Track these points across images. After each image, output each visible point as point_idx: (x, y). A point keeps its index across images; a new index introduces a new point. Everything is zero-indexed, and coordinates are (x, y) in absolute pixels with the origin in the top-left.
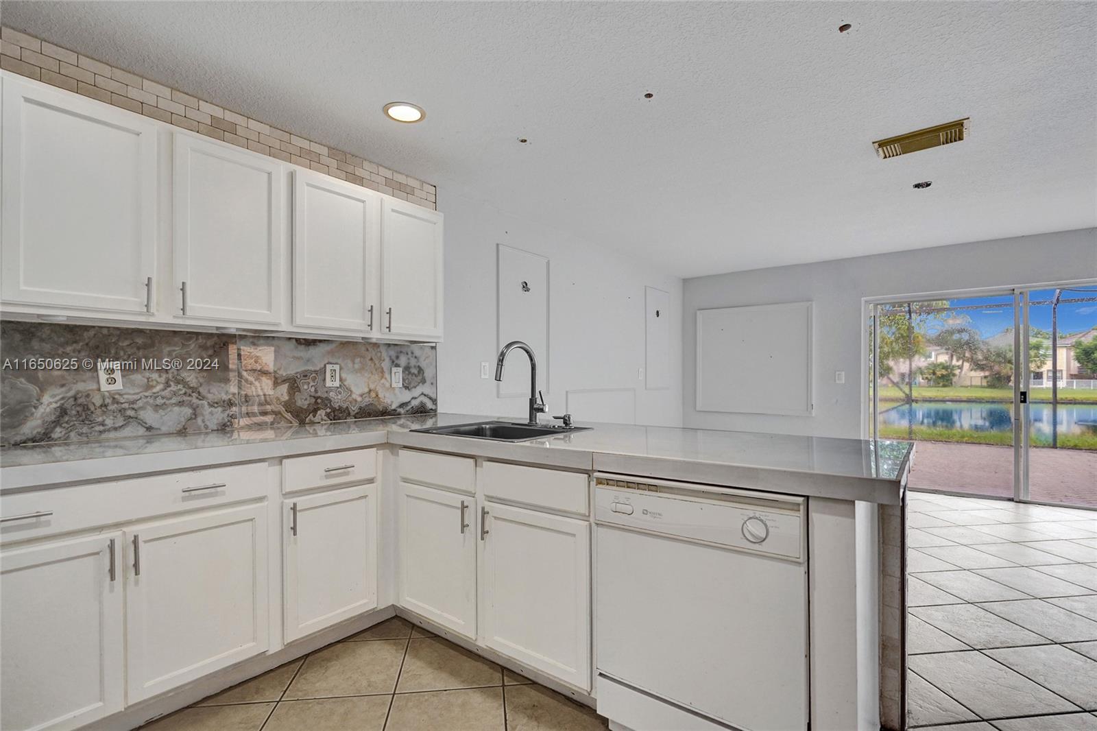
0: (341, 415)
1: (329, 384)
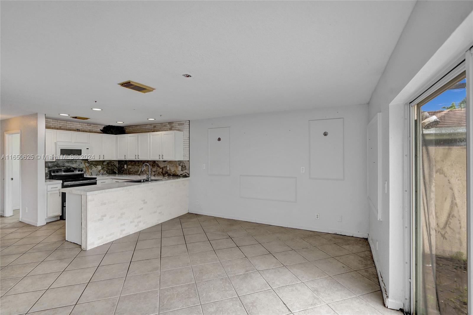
0: (169, 175)
1: (167, 169)
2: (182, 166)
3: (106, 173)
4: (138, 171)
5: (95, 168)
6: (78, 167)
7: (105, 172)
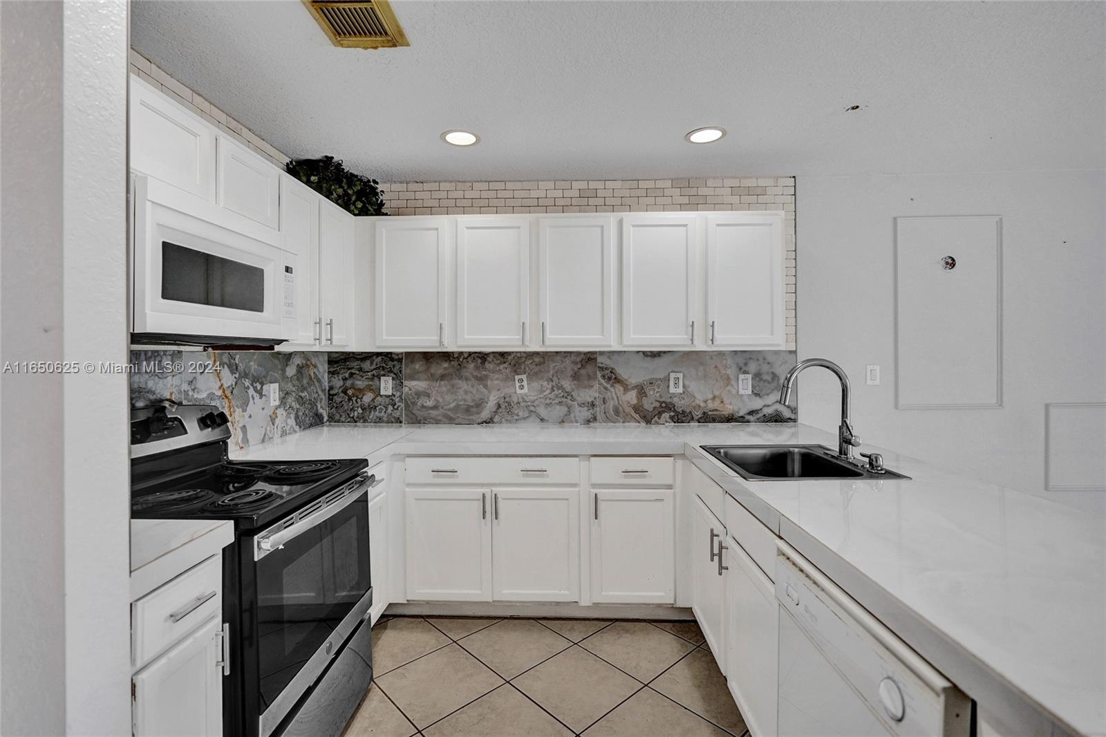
0: (684, 419)
1: (672, 390)
2: (757, 376)
3: (294, 423)
4: (479, 405)
5: (257, 396)
6: (186, 392)
7: (292, 422)
